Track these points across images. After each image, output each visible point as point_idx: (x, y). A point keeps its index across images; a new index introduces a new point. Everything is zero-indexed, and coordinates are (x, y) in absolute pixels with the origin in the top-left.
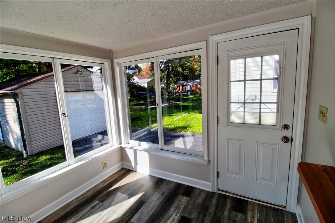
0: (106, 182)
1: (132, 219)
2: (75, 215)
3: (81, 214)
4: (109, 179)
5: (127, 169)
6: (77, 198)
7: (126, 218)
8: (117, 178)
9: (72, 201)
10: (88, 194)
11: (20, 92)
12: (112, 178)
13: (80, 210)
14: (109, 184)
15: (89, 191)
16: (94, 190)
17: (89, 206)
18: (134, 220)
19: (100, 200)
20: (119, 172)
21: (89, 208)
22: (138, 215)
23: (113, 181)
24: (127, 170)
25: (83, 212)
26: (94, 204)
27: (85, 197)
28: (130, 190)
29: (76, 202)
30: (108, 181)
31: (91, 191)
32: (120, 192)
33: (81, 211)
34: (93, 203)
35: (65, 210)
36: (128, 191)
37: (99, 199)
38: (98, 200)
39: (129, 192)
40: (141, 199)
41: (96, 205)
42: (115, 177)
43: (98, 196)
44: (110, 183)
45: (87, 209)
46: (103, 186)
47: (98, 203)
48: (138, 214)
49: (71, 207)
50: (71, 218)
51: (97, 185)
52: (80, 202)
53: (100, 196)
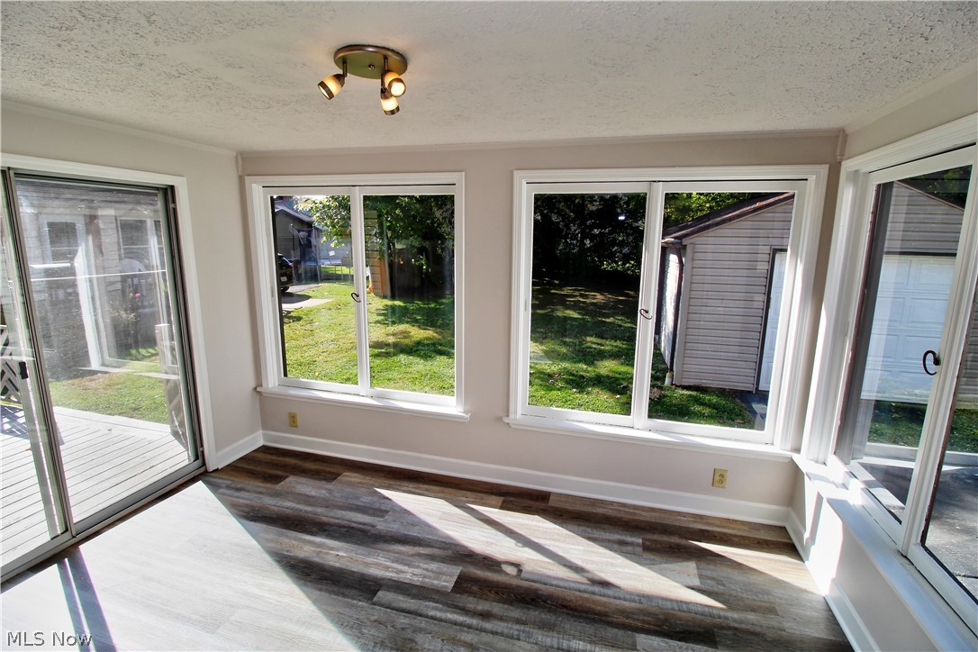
0: (700, 523)
1: (644, 636)
2: (589, 527)
3: (596, 533)
4: (717, 522)
5: (790, 539)
6: (624, 505)
7: (638, 620)
8: (735, 536)
9: (612, 503)
10: (644, 513)
11: (691, 243)
12: (724, 527)
13: (602, 526)
14: (702, 531)
15: (653, 510)
16: (663, 515)
17: (620, 534)
18: (645, 641)
19: (647, 543)
20: (759, 530)
21: (616, 537)
22: (663, 644)
23: (716, 534)
24: (786, 541)
25: (602, 533)
26: (629, 539)
27: (635, 514)
28: (724, 585)
29: (613, 510)
30: (709, 524)
31: (657, 514)
32: (698, 568)
33: (604, 529)
34: (631, 536)
35: (589, 505)
36: (719, 584)
37: (649, 540)
38: (643, 539)
39: (715, 589)
40: (715, 630)
41: (632, 544)
42: (734, 529)
43: (654, 533)
44: (707, 531)
45: (612, 535)
46: (686, 525)
47: (638, 545)
48: (667, 643)
49: (600, 511)
50: (579, 525)
51: (679, 513)
52: (618, 515)
53: (655, 537)
